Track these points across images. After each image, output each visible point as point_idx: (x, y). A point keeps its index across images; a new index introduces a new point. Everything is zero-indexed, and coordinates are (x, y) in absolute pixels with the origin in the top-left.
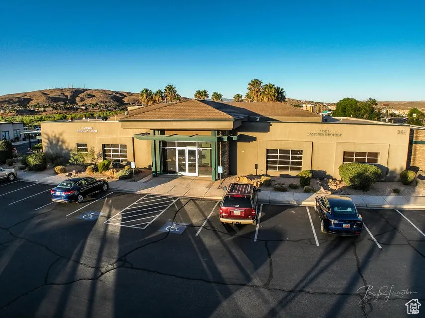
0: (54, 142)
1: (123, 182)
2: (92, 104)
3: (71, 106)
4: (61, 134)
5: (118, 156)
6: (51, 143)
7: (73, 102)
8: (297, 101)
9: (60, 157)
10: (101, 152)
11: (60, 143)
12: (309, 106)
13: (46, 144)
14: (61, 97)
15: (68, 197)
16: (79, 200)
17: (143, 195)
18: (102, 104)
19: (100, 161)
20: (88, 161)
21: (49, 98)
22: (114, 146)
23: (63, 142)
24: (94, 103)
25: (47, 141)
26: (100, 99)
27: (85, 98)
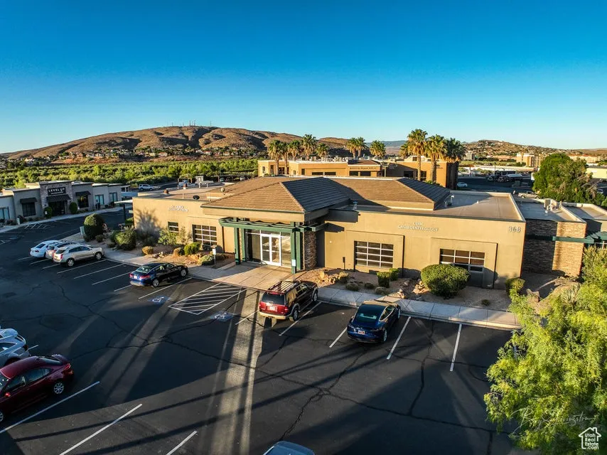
0: (146, 219)
1: (204, 268)
2: (221, 148)
3: (193, 150)
4: (153, 211)
5: (208, 238)
6: (143, 219)
7: (195, 144)
8: (516, 146)
9: (151, 235)
10: (192, 233)
11: (152, 221)
12: (526, 155)
13: (138, 221)
14: (179, 137)
15: (144, 281)
16: (155, 285)
17: (215, 283)
18: (234, 149)
19: (191, 243)
20: (179, 242)
21: (163, 139)
22: (204, 227)
23: (155, 220)
24: (223, 146)
25: (139, 218)
26: (232, 142)
27: (212, 139)
